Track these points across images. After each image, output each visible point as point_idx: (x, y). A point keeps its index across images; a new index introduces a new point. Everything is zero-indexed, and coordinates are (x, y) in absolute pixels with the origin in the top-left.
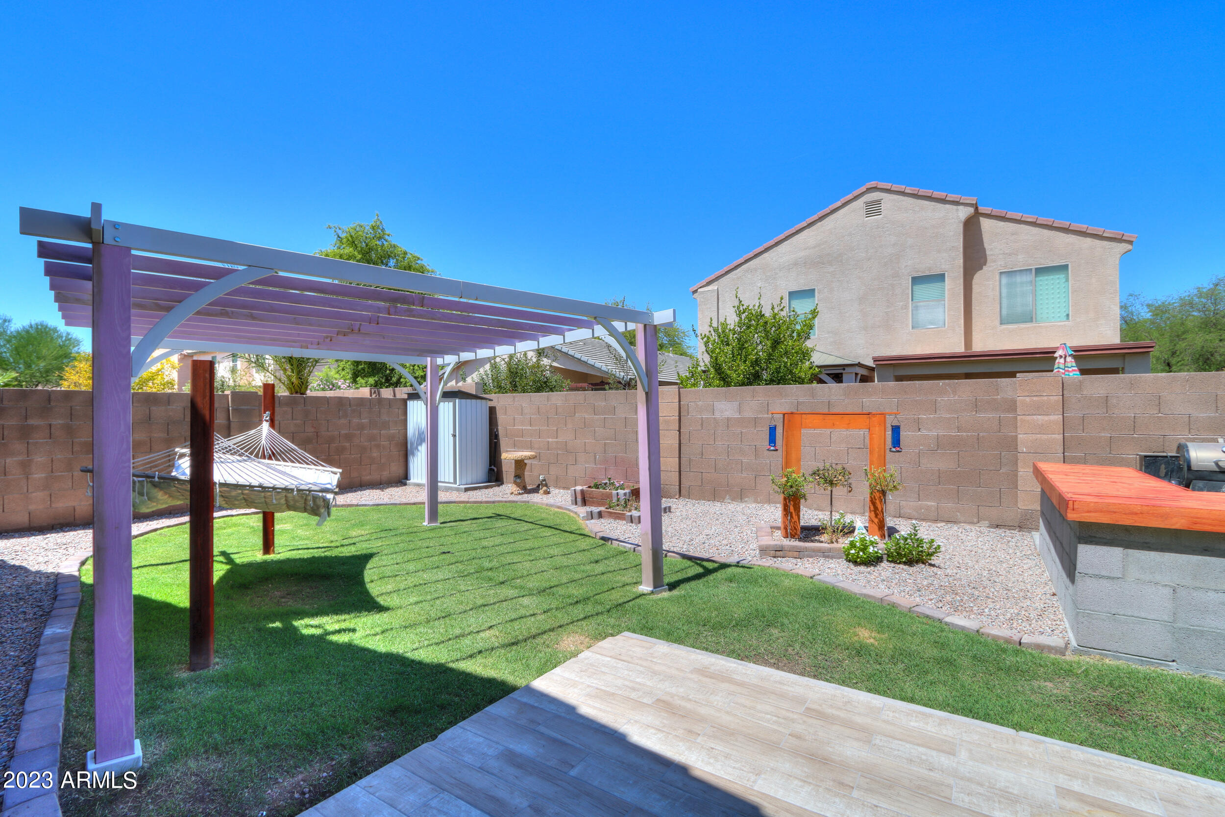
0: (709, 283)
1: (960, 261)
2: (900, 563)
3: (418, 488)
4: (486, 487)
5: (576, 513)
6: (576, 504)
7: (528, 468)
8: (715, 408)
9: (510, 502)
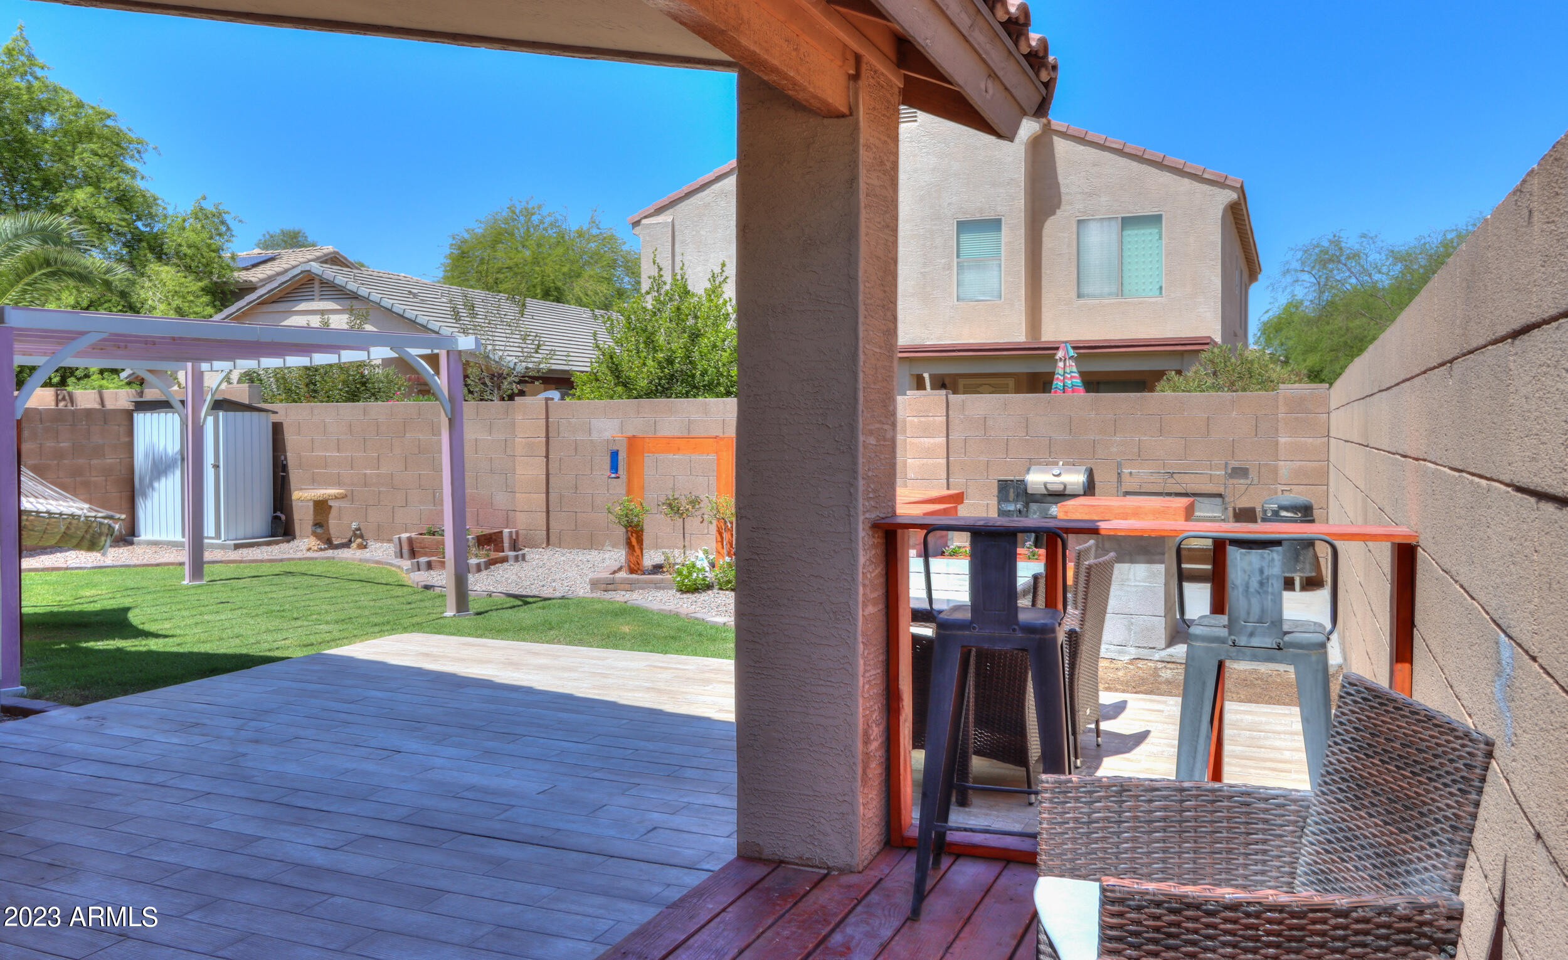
0: (659, 211)
1: (1020, 203)
2: (727, 590)
3: (154, 548)
4: (268, 544)
5: (399, 567)
6: (402, 557)
7: (333, 513)
8: (592, 427)
9: (305, 559)
